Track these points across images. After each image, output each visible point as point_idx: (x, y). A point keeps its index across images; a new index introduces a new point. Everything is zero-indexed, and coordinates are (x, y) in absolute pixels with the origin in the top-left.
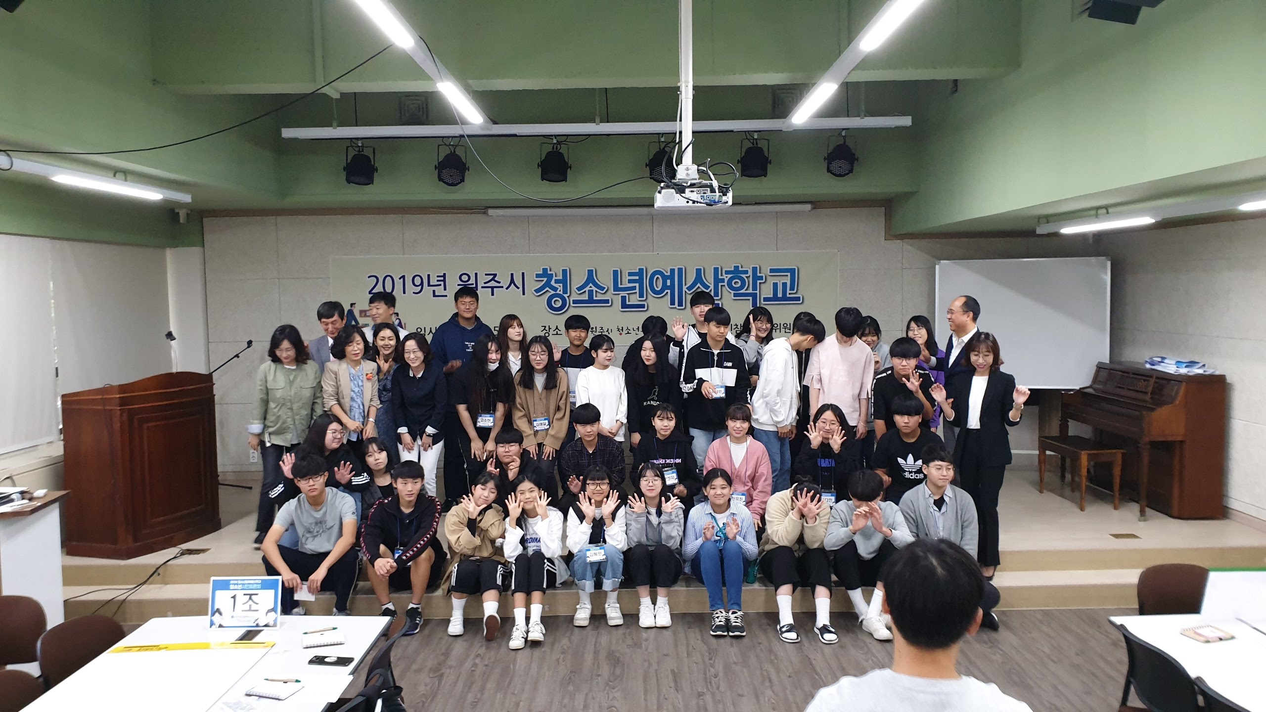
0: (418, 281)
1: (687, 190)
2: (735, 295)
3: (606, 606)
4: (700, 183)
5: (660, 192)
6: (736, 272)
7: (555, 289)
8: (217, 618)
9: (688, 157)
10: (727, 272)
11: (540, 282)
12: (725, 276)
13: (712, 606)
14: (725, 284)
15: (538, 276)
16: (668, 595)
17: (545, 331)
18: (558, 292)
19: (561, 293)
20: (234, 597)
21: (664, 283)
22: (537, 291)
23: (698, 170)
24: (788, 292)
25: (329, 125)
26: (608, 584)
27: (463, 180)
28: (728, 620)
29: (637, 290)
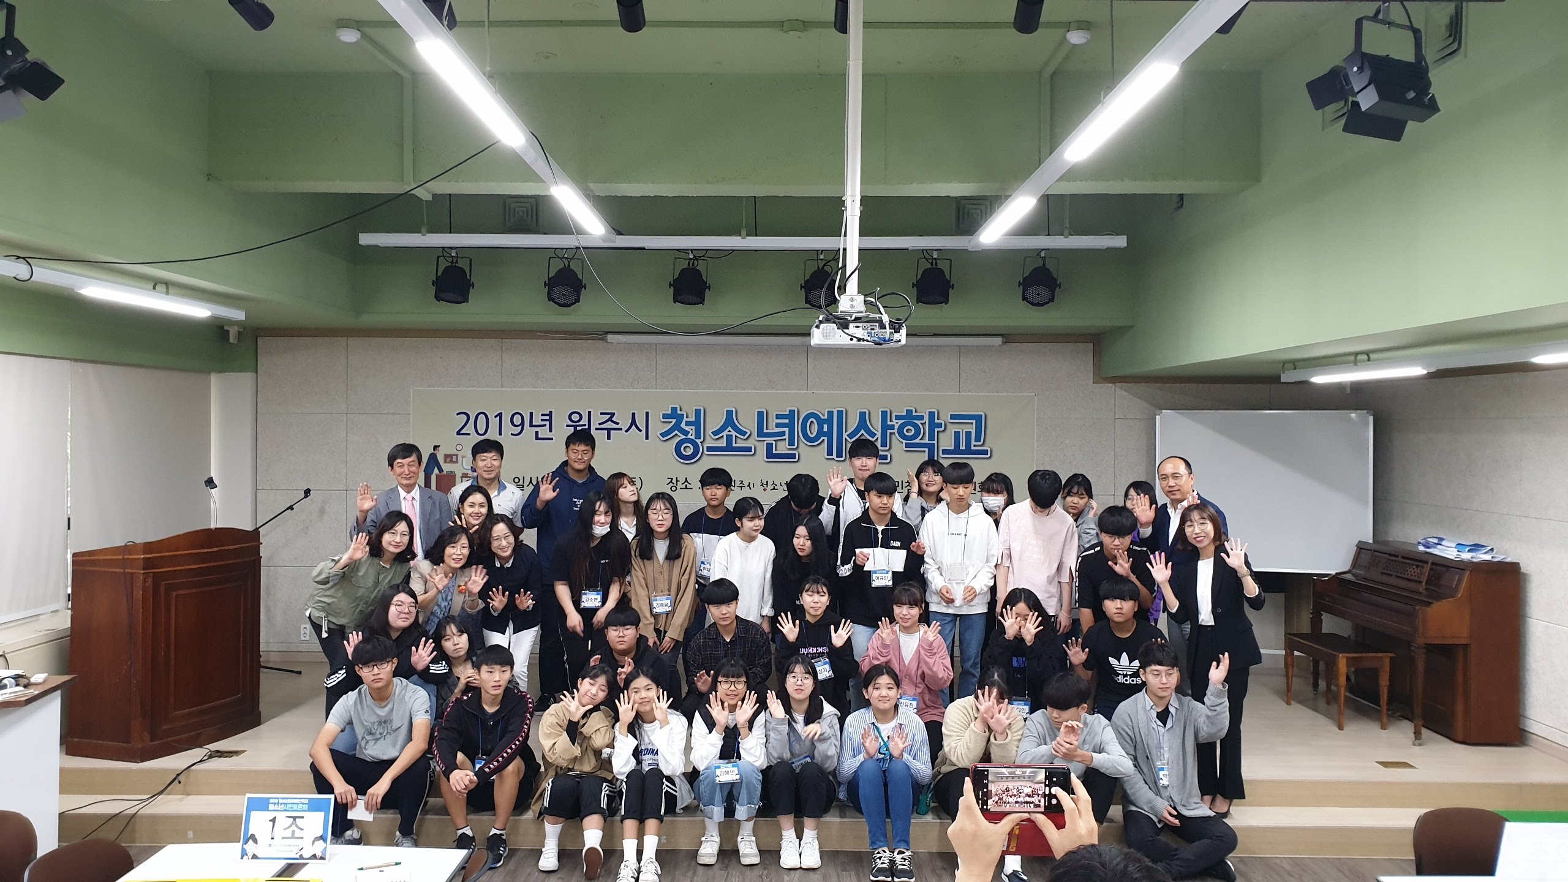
0: (517, 420)
1: (851, 325)
2: (907, 445)
3: (739, 839)
4: (867, 317)
5: (818, 327)
6: (909, 418)
7: (686, 433)
8: (250, 847)
9: (853, 285)
10: (897, 418)
11: (668, 424)
12: (894, 422)
13: (873, 843)
14: (895, 431)
15: (665, 416)
16: (817, 828)
17: (671, 484)
18: (689, 436)
19: (693, 437)
20: (273, 820)
21: (820, 428)
22: (663, 435)
23: (865, 301)
24: (973, 443)
25: (417, 231)
26: (742, 812)
27: (578, 301)
28: (892, 862)
29: (787, 437)
